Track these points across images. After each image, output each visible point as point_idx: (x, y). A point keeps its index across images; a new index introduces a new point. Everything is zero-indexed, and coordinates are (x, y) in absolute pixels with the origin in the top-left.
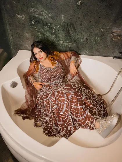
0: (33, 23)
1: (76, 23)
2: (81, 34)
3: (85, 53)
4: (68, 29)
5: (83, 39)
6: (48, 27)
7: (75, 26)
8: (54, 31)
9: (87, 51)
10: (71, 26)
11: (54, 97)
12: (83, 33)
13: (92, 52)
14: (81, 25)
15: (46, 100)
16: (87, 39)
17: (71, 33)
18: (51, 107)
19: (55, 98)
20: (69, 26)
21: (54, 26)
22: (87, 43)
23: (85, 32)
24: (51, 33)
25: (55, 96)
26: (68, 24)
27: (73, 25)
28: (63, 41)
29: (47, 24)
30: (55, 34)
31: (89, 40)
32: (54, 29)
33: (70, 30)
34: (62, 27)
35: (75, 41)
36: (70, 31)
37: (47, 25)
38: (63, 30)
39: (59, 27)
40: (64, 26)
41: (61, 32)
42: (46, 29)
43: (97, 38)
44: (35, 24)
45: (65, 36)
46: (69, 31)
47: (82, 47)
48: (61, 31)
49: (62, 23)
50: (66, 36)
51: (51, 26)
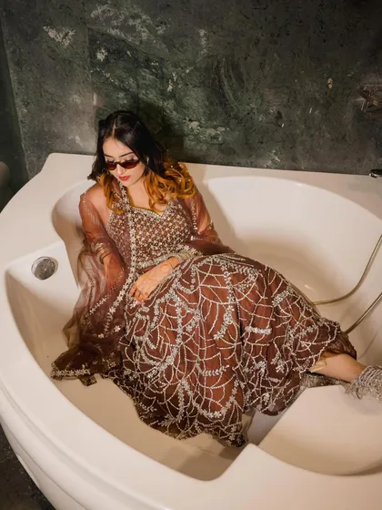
0: (101, 56)
1: (246, 59)
2: (262, 96)
3: (270, 163)
4: (219, 82)
5: (266, 113)
6: (153, 74)
7: (242, 69)
8: (170, 88)
9: (275, 154)
10: (228, 71)
11: (191, 284)
12: (269, 95)
13: (294, 159)
14: (262, 66)
15: (163, 300)
16: (279, 116)
17: (229, 94)
18: (180, 321)
19: (192, 287)
20: (222, 71)
21: (171, 69)
22: (280, 126)
23: (273, 91)
24: (162, 94)
25: (193, 281)
26: (219, 63)
27: (235, 67)
28: (199, 121)
29: (148, 61)
30: (174, 97)
31: (284, 118)
32: (173, 80)
33: (226, 83)
34: (198, 74)
35: (239, 121)
36: (226, 88)
37: (148, 67)
38: (203, 83)
39: (188, 71)
40: (207, 69)
41: (196, 89)
42: (144, 78)
43: (313, 111)
44: (107, 59)
45: (207, 103)
46: (221, 87)
47: (262, 143)
48: (195, 86)
49: (200, 59)
50: (211, 103)
51: (161, 68)
